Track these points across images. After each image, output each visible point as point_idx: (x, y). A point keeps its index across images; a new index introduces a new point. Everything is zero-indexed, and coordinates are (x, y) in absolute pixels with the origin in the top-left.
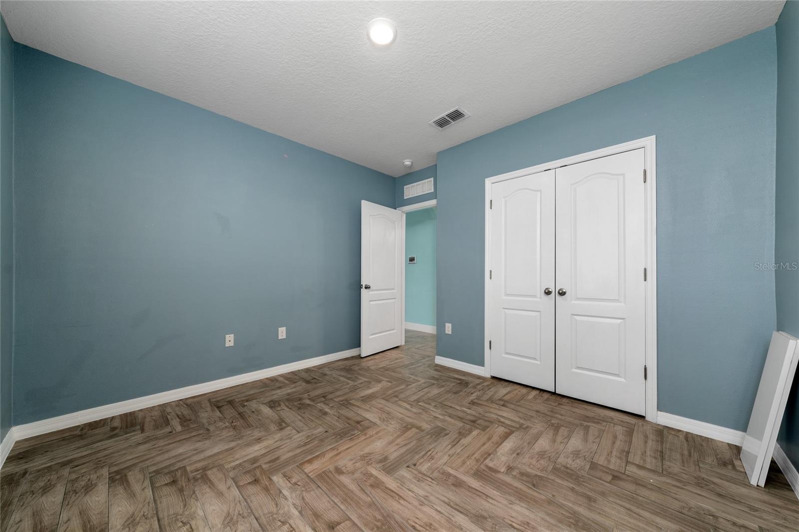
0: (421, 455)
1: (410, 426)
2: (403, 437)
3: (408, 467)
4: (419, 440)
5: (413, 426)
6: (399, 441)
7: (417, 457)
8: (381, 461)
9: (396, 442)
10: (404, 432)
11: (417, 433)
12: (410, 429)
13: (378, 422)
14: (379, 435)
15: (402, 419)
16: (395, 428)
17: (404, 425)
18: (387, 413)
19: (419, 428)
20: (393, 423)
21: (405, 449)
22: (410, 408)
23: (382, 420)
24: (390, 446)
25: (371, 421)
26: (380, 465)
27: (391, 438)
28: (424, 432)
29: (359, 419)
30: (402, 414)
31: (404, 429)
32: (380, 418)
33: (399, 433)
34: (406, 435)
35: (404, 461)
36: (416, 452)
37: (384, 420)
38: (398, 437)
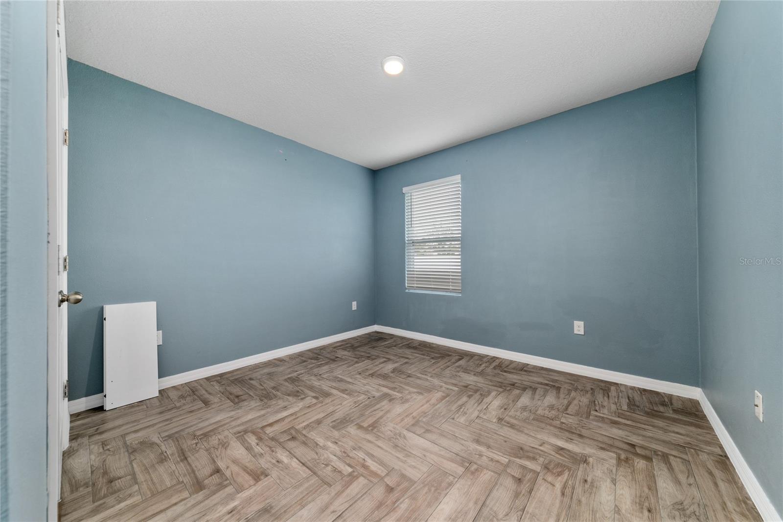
0: (363, 404)
1: (369, 429)
2: (377, 417)
3: (374, 397)
4: (362, 415)
5: (365, 429)
6: (381, 414)
7: (366, 402)
8: (393, 399)
9: (383, 412)
10: (376, 422)
11: (363, 421)
12: (369, 426)
13: (405, 432)
14: (400, 418)
15: (378, 437)
16: (386, 426)
17: (376, 430)
18: (398, 447)
19: (360, 427)
20: (389, 432)
21: (375, 408)
22: (367, 458)
23: (402, 435)
24: (388, 409)
25: (414, 433)
26: (393, 397)
27: (388, 415)
28: (356, 423)
29: (428, 435)
30: (379, 447)
31: (376, 425)
32: (405, 437)
33: (381, 420)
34: (375, 419)
35: (376, 400)
36: (366, 405)
37: (400, 436)
38: (381, 417)
